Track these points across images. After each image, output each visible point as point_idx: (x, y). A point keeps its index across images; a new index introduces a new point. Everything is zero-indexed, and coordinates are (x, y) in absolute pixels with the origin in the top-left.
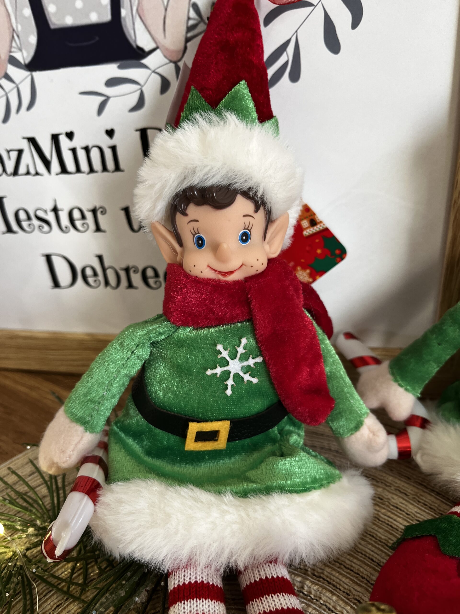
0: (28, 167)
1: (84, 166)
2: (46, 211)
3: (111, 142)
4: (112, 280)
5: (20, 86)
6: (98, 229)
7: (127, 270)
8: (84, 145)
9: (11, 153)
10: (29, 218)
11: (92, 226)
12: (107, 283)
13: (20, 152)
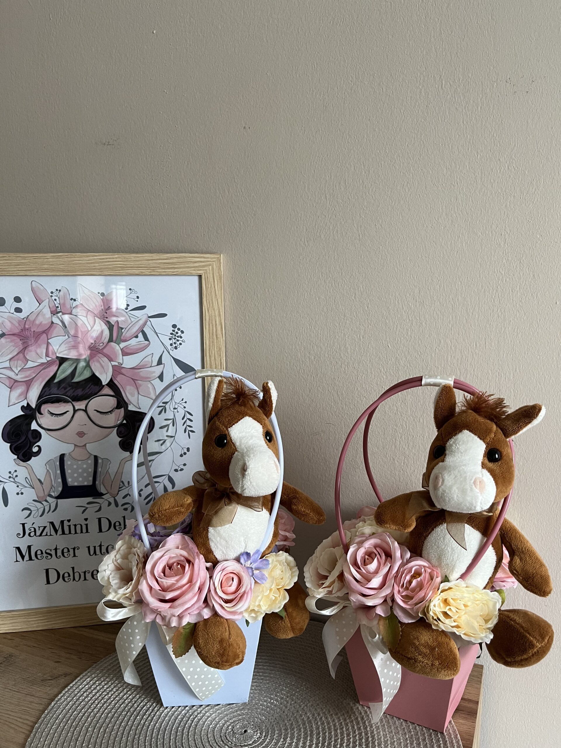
0: (47, 532)
1: (73, 531)
2: (51, 550)
3: (86, 523)
4: (77, 578)
5: (51, 504)
6: (75, 556)
7: (85, 572)
8: (74, 524)
9: (40, 528)
10: (42, 553)
11: (72, 555)
12: (74, 579)
13: (45, 527)
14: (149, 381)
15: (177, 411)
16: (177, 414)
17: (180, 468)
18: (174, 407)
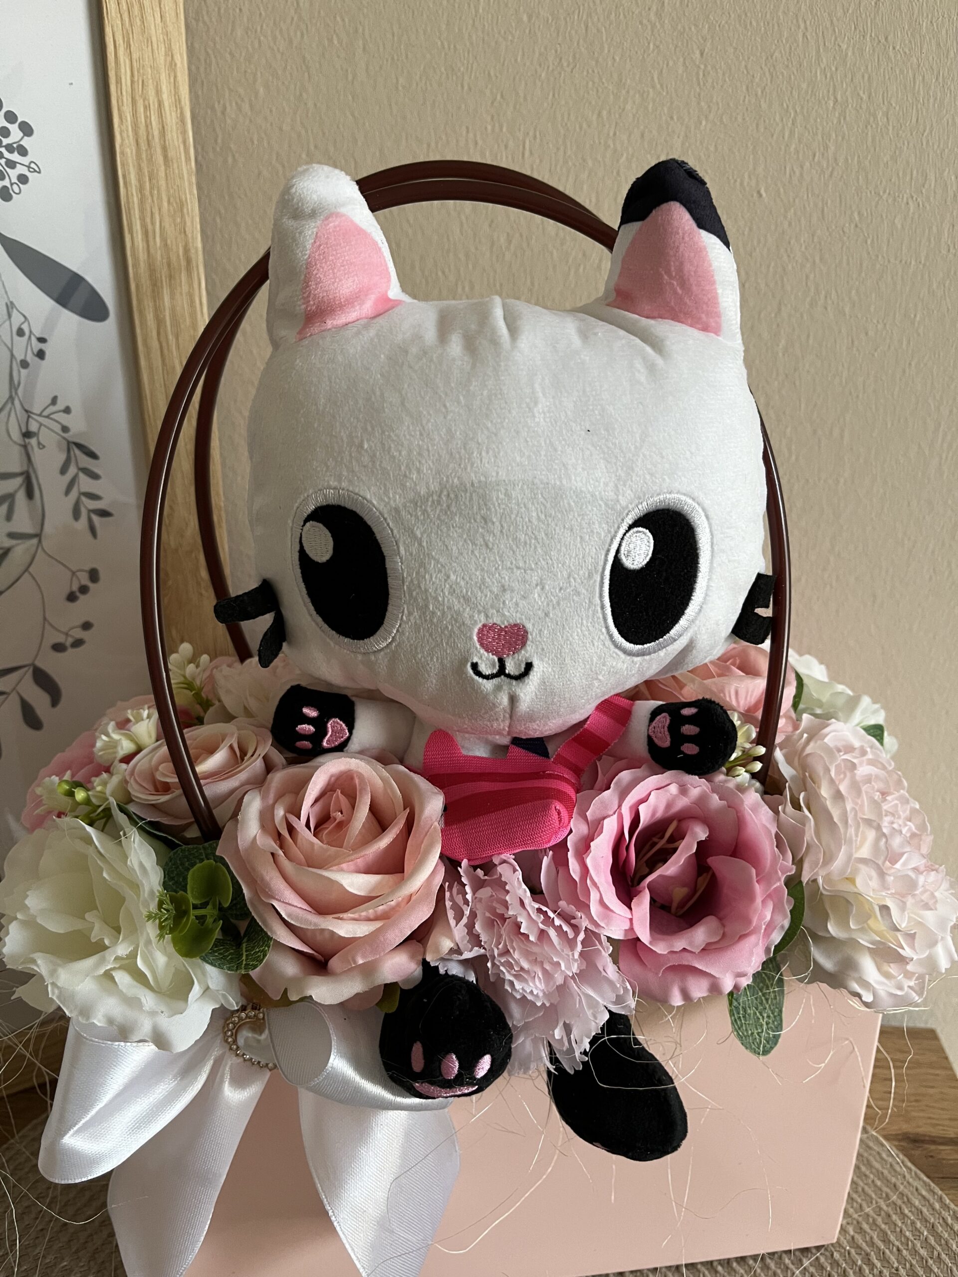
15: (39, 443)
16: (37, 455)
17: (70, 641)
18: (24, 430)
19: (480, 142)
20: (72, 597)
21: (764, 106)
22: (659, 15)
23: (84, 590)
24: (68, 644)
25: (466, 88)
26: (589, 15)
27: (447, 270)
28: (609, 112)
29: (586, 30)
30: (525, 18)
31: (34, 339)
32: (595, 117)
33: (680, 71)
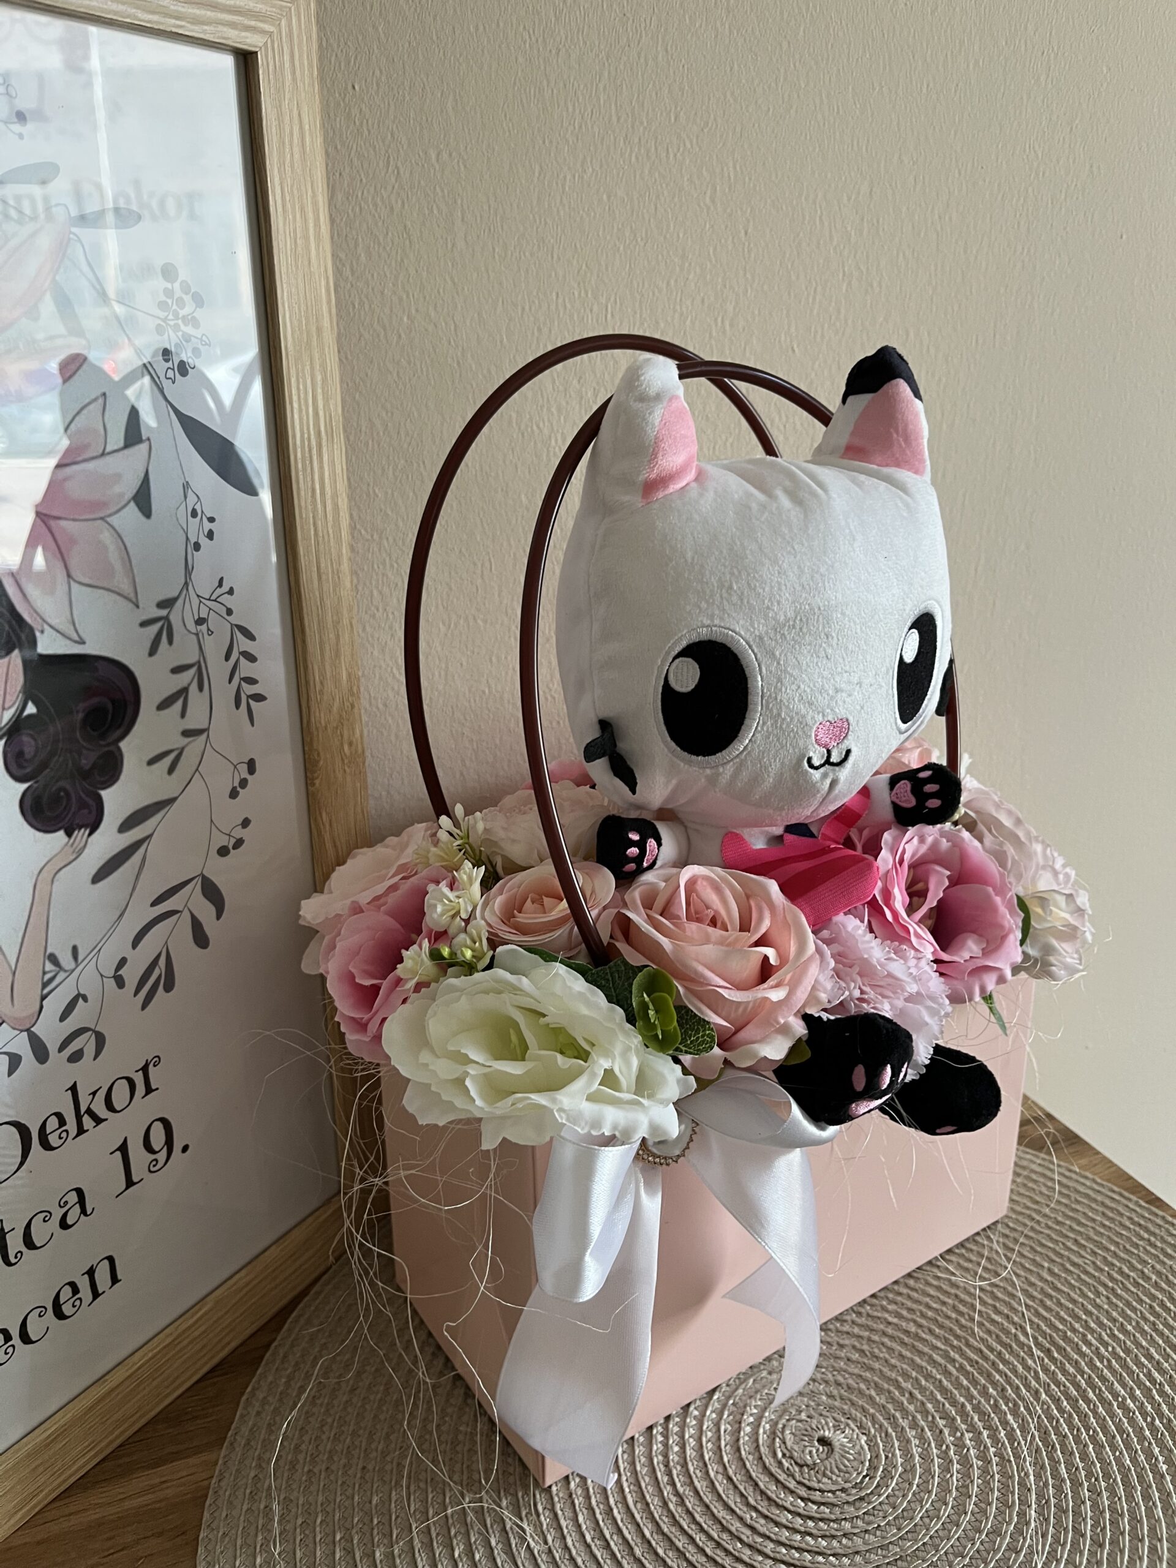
14: (102, 519)
15: (209, 629)
16: (209, 642)
17: (233, 841)
18: (196, 617)
19: (568, 306)
20: (234, 794)
21: (793, 278)
22: (713, 201)
23: (244, 783)
24: (230, 847)
25: (555, 256)
26: (658, 197)
27: (541, 425)
28: (676, 281)
29: (656, 208)
30: (605, 197)
31: (204, 519)
32: (665, 286)
33: (730, 248)
